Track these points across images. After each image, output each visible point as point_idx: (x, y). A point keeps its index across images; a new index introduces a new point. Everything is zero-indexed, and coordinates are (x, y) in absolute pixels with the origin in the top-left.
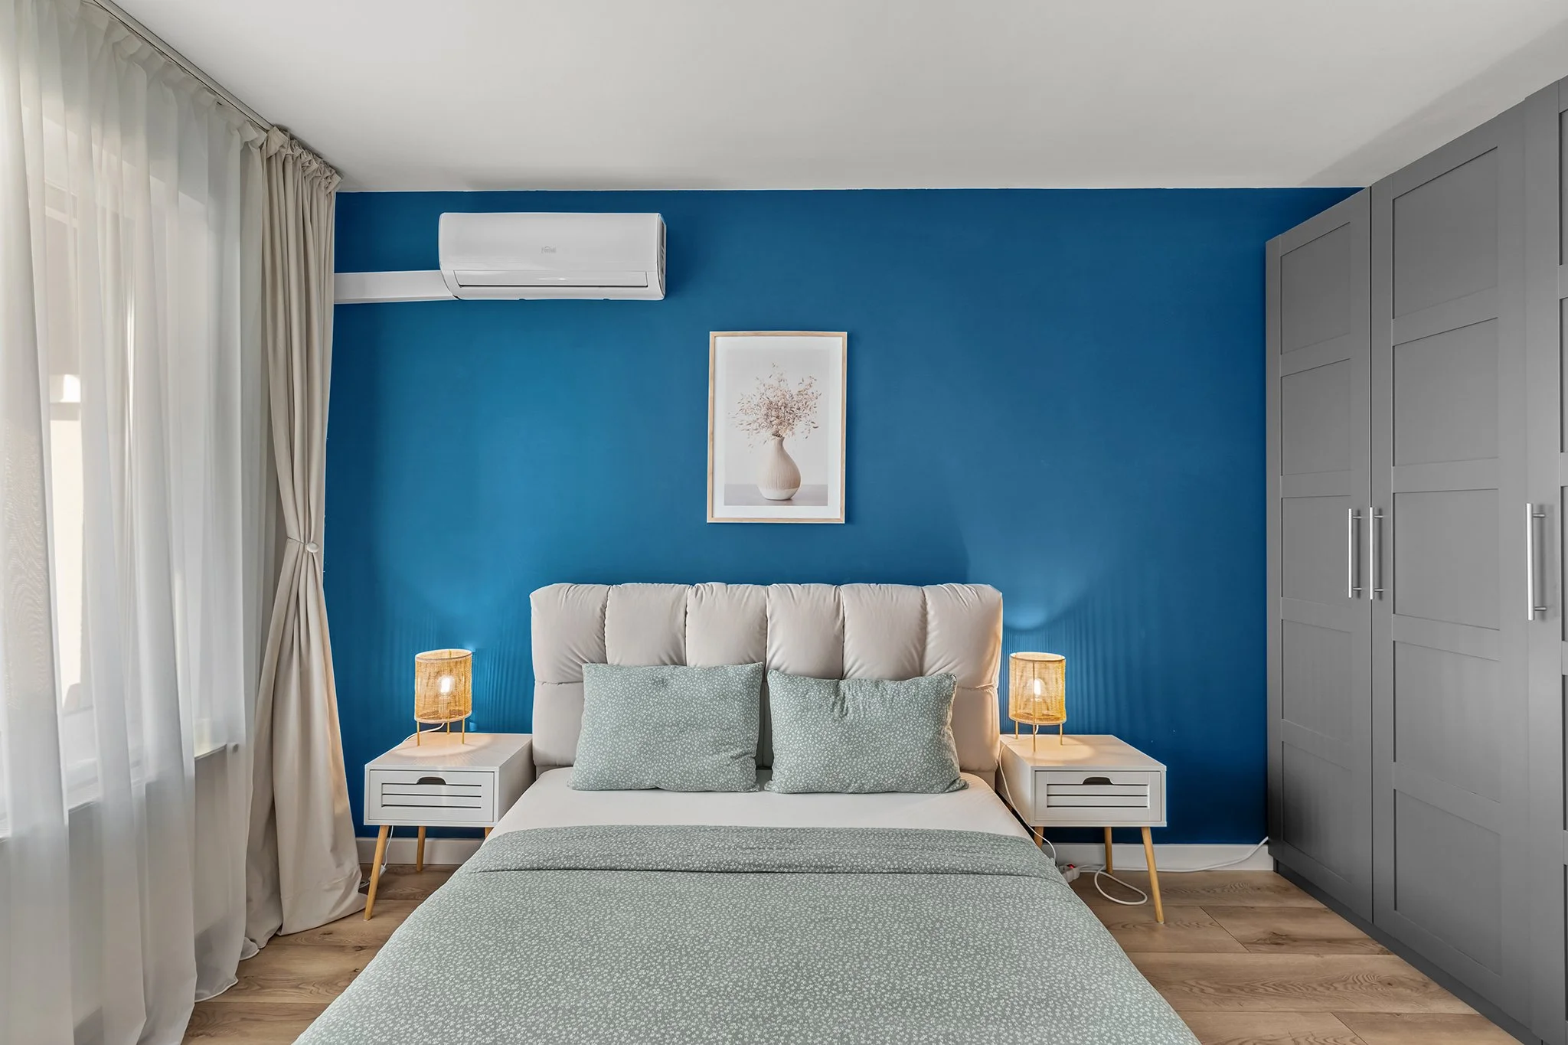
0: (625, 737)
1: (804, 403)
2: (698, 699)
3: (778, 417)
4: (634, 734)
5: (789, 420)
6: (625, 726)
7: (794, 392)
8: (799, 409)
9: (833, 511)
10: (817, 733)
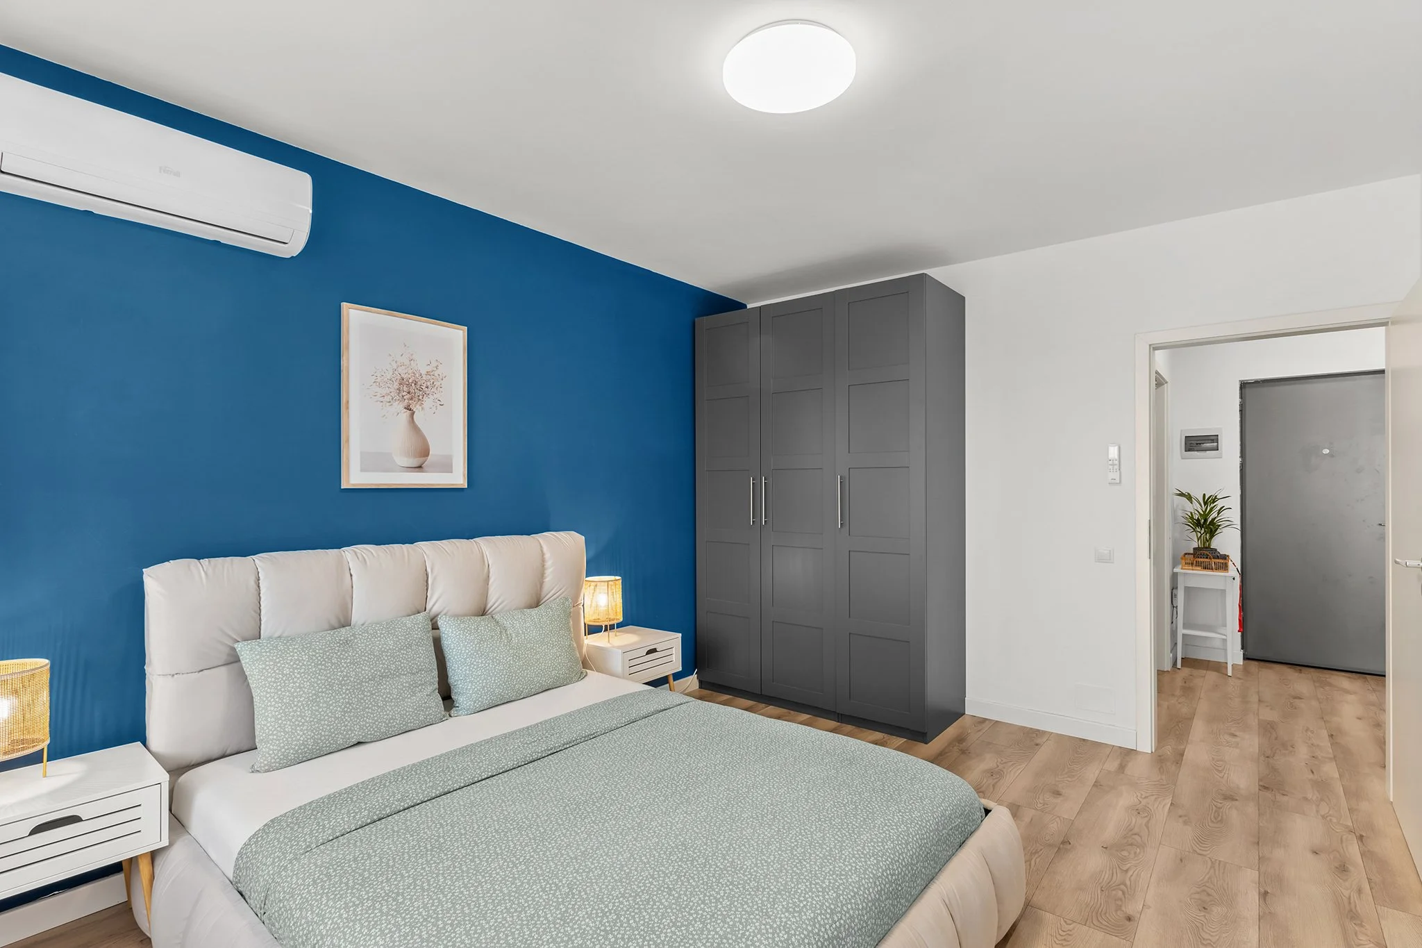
0: (325, 702)
1: (431, 383)
2: (387, 652)
3: (409, 393)
4: (334, 697)
5: (419, 396)
6: (322, 692)
7: (423, 372)
8: (427, 387)
9: (457, 477)
10: (495, 658)
